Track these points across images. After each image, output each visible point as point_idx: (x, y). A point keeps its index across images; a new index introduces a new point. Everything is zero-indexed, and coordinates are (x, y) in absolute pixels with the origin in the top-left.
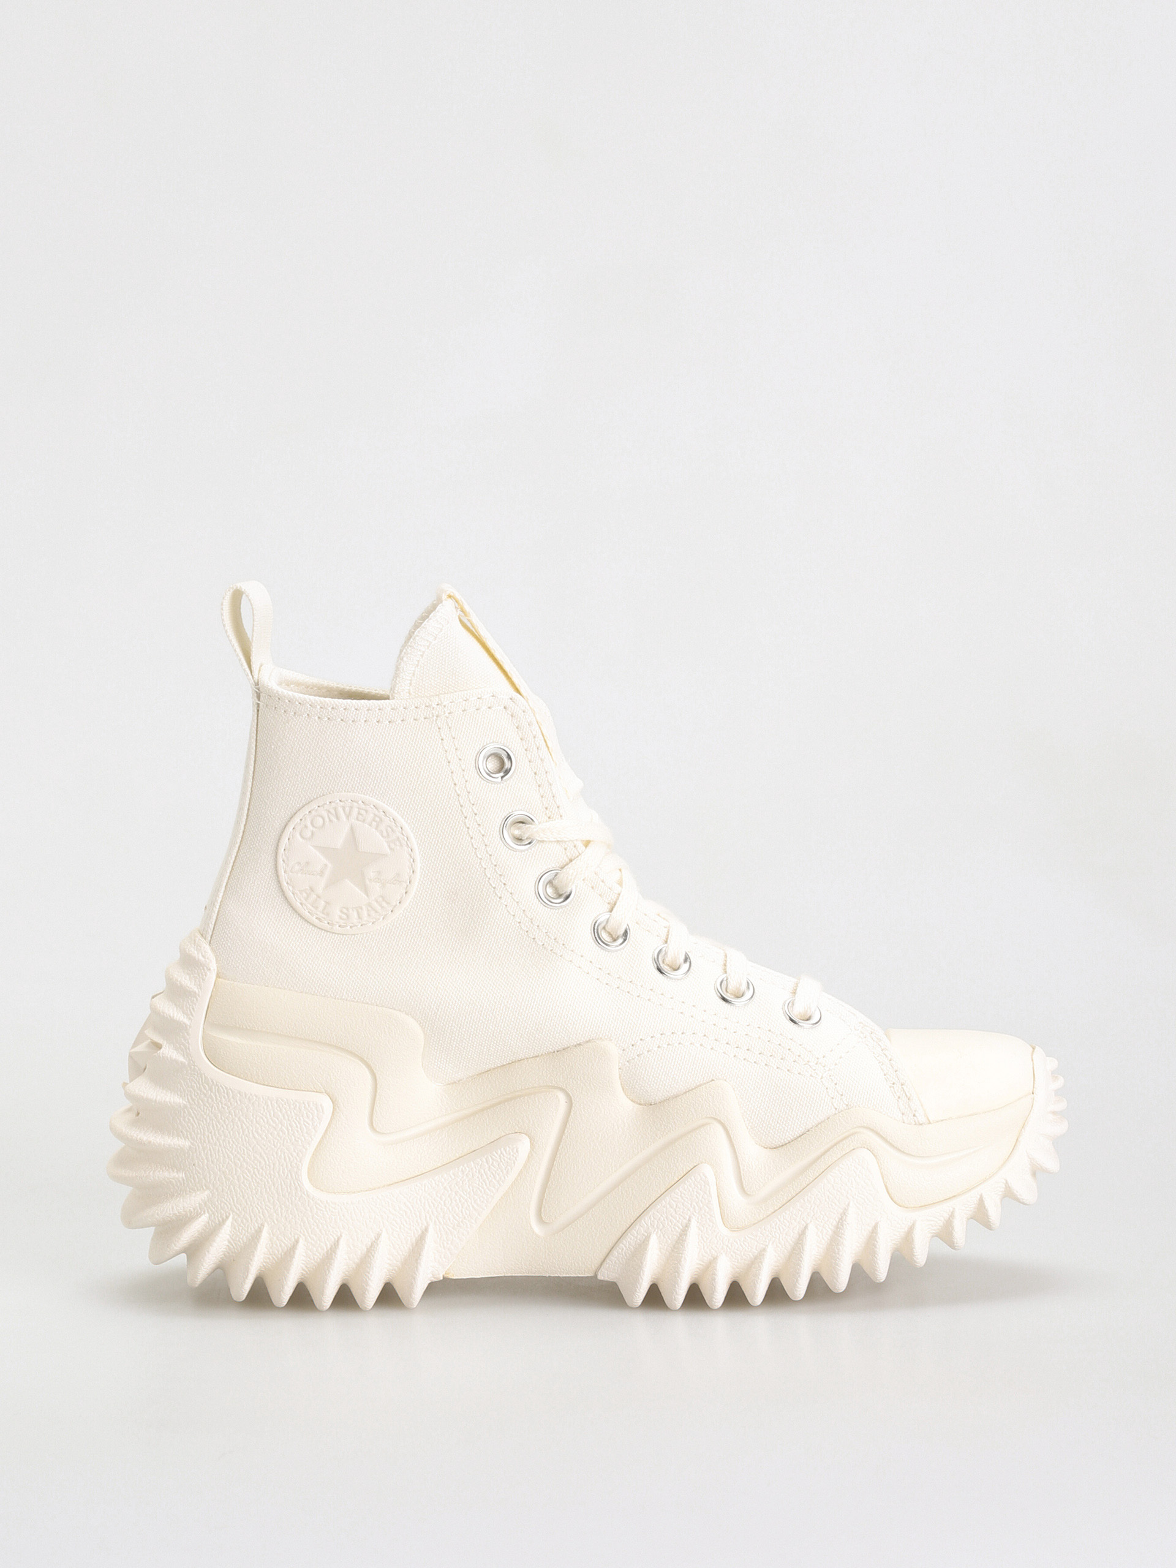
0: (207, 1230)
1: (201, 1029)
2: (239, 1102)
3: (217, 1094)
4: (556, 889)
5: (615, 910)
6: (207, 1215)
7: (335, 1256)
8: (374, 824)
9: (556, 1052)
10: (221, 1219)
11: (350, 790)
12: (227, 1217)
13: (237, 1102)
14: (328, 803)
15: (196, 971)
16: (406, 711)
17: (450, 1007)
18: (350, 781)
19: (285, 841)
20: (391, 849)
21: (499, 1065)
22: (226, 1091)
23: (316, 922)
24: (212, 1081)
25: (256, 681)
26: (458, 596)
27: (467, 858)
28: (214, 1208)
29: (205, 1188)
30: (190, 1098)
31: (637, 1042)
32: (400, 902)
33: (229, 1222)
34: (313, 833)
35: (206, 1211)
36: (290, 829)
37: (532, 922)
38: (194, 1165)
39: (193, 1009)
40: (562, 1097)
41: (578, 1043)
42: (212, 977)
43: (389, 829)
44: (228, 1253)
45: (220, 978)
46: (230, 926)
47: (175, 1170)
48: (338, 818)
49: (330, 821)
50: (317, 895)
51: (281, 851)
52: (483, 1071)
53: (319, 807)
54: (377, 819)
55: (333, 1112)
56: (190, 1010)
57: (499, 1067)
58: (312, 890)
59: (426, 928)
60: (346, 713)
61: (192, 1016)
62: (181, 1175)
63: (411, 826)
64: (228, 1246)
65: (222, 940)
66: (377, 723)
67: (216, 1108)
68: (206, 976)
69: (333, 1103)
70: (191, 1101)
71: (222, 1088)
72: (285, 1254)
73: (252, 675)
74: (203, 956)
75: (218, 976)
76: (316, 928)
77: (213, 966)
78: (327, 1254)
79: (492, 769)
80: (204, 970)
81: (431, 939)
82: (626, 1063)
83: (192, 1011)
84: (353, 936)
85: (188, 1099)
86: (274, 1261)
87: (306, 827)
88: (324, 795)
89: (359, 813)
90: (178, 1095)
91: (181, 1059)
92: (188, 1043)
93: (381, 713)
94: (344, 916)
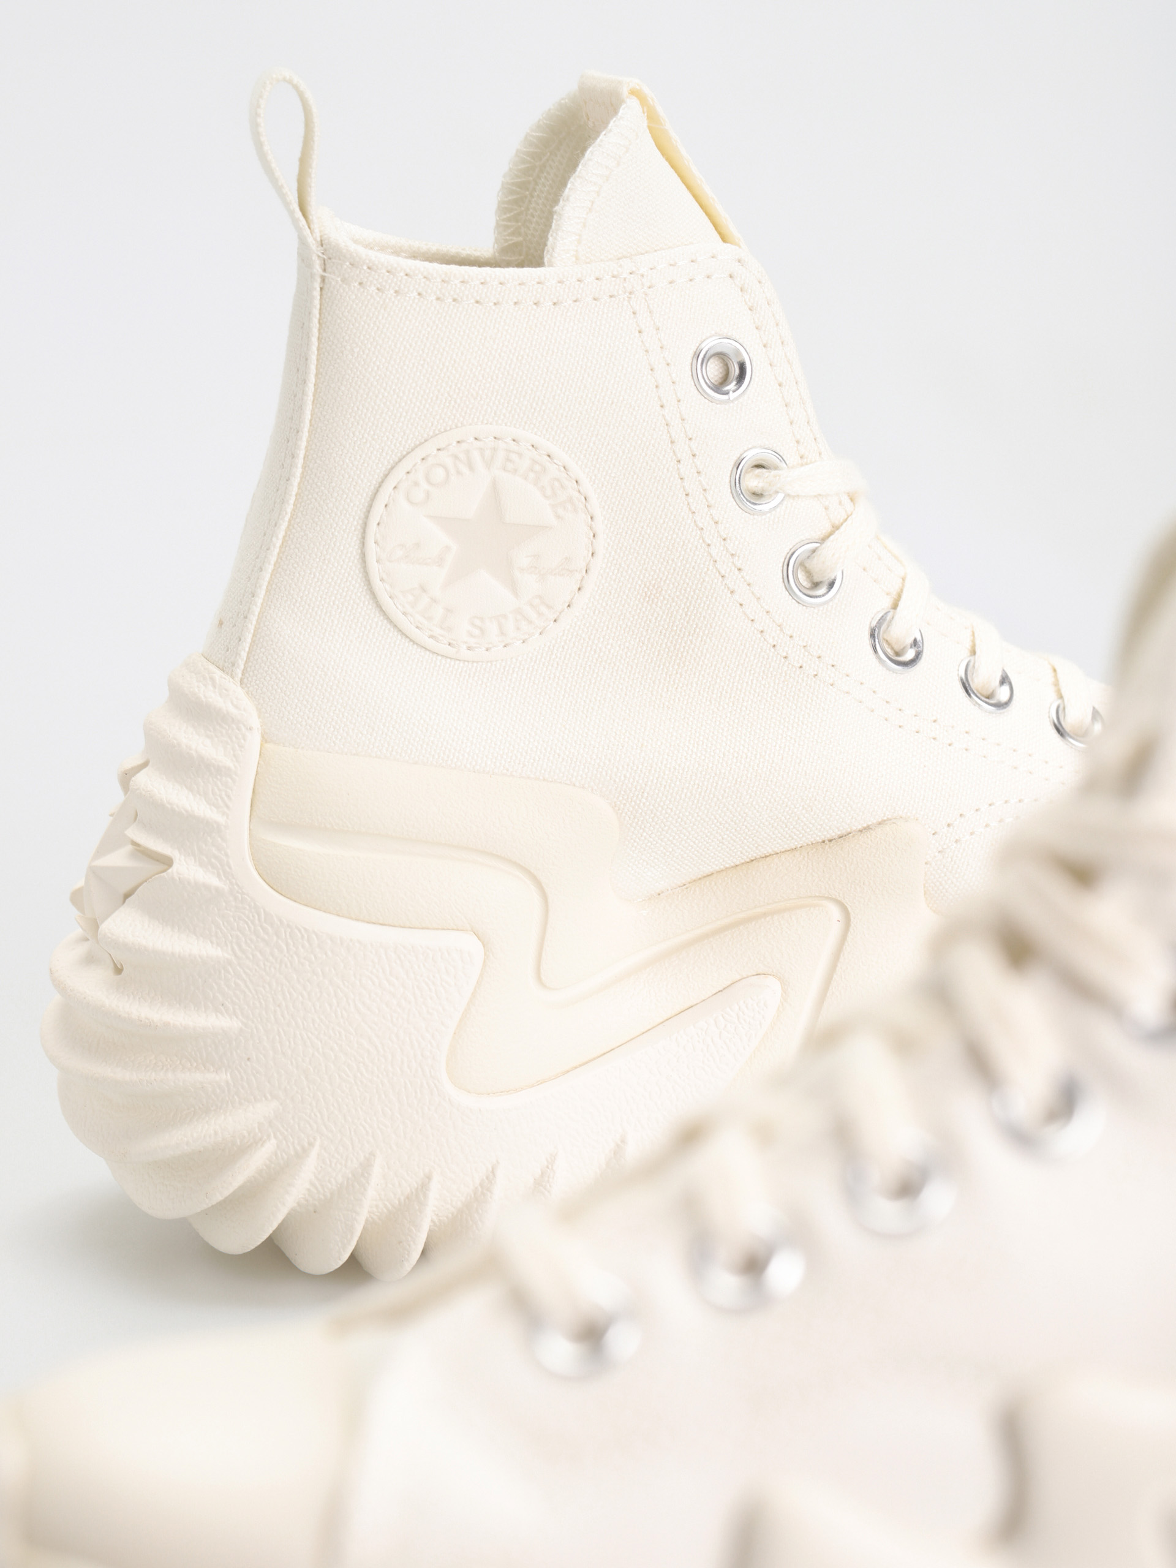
0: (273, 1165)
1: (246, 832)
2: (329, 953)
3: (290, 941)
4: (809, 574)
5: (901, 604)
6: (273, 1141)
7: (491, 1198)
8: (532, 475)
9: (827, 842)
10: (298, 1148)
11: (491, 420)
12: (311, 1145)
13: (326, 954)
14: (454, 443)
15: (224, 732)
16: (582, 285)
17: (666, 777)
18: (491, 404)
19: (378, 509)
20: (558, 517)
21: (727, 866)
22: (306, 936)
23: (430, 643)
24: (281, 921)
25: (319, 239)
26: (646, 90)
27: (679, 529)
28: (287, 1130)
29: (269, 1097)
30: (236, 947)
31: (956, 820)
32: (569, 606)
33: (314, 1153)
34: (428, 494)
35: (272, 1135)
36: (388, 487)
37: (781, 630)
38: (249, 1059)
39: (228, 796)
40: (835, 912)
41: (865, 825)
42: (254, 741)
43: (556, 484)
44: (307, 1201)
45: (266, 742)
46: (281, 654)
47: (212, 1069)
48: (471, 467)
49: (459, 473)
50: (432, 599)
51: (372, 526)
52: (700, 876)
53: (439, 450)
54: (537, 468)
55: (484, 961)
56: (222, 798)
57: (727, 868)
58: (423, 589)
59: (609, 647)
60: (485, 290)
61: (227, 807)
62: (224, 1077)
63: (591, 478)
64: (309, 1190)
65: (268, 678)
66: (535, 307)
67: (289, 964)
68: (245, 740)
69: (484, 947)
70: (239, 953)
71: (300, 931)
72: (408, 1198)
73: (309, 228)
74: (236, 707)
75: (265, 739)
76: (428, 652)
77: (255, 722)
78: (475, 1194)
79: (716, 379)
80: (239, 729)
81: (618, 664)
82: (937, 854)
83: (226, 798)
84: (489, 664)
85: (233, 949)
86: (385, 1210)
87: (416, 484)
88: (446, 431)
89: (508, 460)
90: (212, 942)
91: (214, 881)
92: (227, 855)
93: (542, 288)
94: (477, 632)
